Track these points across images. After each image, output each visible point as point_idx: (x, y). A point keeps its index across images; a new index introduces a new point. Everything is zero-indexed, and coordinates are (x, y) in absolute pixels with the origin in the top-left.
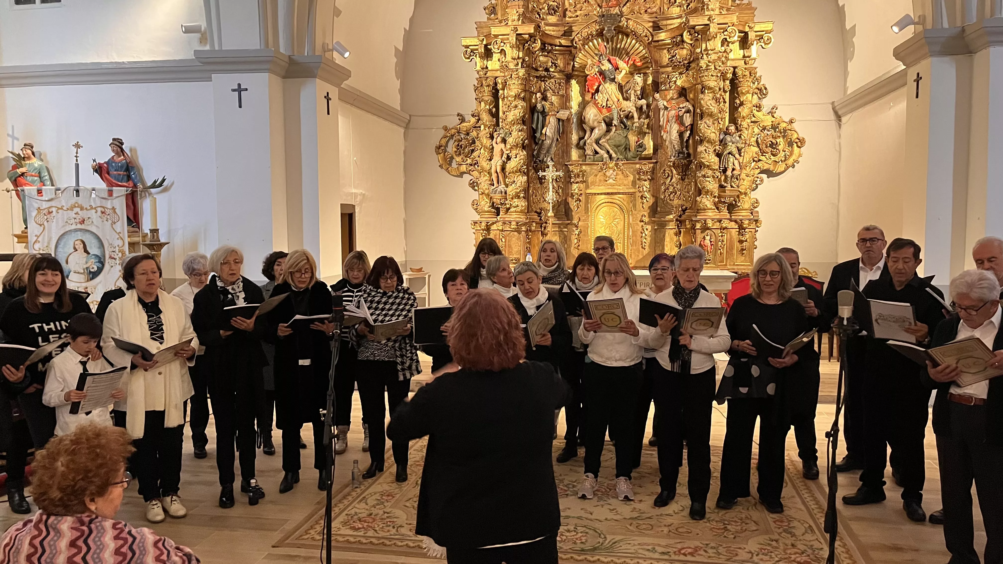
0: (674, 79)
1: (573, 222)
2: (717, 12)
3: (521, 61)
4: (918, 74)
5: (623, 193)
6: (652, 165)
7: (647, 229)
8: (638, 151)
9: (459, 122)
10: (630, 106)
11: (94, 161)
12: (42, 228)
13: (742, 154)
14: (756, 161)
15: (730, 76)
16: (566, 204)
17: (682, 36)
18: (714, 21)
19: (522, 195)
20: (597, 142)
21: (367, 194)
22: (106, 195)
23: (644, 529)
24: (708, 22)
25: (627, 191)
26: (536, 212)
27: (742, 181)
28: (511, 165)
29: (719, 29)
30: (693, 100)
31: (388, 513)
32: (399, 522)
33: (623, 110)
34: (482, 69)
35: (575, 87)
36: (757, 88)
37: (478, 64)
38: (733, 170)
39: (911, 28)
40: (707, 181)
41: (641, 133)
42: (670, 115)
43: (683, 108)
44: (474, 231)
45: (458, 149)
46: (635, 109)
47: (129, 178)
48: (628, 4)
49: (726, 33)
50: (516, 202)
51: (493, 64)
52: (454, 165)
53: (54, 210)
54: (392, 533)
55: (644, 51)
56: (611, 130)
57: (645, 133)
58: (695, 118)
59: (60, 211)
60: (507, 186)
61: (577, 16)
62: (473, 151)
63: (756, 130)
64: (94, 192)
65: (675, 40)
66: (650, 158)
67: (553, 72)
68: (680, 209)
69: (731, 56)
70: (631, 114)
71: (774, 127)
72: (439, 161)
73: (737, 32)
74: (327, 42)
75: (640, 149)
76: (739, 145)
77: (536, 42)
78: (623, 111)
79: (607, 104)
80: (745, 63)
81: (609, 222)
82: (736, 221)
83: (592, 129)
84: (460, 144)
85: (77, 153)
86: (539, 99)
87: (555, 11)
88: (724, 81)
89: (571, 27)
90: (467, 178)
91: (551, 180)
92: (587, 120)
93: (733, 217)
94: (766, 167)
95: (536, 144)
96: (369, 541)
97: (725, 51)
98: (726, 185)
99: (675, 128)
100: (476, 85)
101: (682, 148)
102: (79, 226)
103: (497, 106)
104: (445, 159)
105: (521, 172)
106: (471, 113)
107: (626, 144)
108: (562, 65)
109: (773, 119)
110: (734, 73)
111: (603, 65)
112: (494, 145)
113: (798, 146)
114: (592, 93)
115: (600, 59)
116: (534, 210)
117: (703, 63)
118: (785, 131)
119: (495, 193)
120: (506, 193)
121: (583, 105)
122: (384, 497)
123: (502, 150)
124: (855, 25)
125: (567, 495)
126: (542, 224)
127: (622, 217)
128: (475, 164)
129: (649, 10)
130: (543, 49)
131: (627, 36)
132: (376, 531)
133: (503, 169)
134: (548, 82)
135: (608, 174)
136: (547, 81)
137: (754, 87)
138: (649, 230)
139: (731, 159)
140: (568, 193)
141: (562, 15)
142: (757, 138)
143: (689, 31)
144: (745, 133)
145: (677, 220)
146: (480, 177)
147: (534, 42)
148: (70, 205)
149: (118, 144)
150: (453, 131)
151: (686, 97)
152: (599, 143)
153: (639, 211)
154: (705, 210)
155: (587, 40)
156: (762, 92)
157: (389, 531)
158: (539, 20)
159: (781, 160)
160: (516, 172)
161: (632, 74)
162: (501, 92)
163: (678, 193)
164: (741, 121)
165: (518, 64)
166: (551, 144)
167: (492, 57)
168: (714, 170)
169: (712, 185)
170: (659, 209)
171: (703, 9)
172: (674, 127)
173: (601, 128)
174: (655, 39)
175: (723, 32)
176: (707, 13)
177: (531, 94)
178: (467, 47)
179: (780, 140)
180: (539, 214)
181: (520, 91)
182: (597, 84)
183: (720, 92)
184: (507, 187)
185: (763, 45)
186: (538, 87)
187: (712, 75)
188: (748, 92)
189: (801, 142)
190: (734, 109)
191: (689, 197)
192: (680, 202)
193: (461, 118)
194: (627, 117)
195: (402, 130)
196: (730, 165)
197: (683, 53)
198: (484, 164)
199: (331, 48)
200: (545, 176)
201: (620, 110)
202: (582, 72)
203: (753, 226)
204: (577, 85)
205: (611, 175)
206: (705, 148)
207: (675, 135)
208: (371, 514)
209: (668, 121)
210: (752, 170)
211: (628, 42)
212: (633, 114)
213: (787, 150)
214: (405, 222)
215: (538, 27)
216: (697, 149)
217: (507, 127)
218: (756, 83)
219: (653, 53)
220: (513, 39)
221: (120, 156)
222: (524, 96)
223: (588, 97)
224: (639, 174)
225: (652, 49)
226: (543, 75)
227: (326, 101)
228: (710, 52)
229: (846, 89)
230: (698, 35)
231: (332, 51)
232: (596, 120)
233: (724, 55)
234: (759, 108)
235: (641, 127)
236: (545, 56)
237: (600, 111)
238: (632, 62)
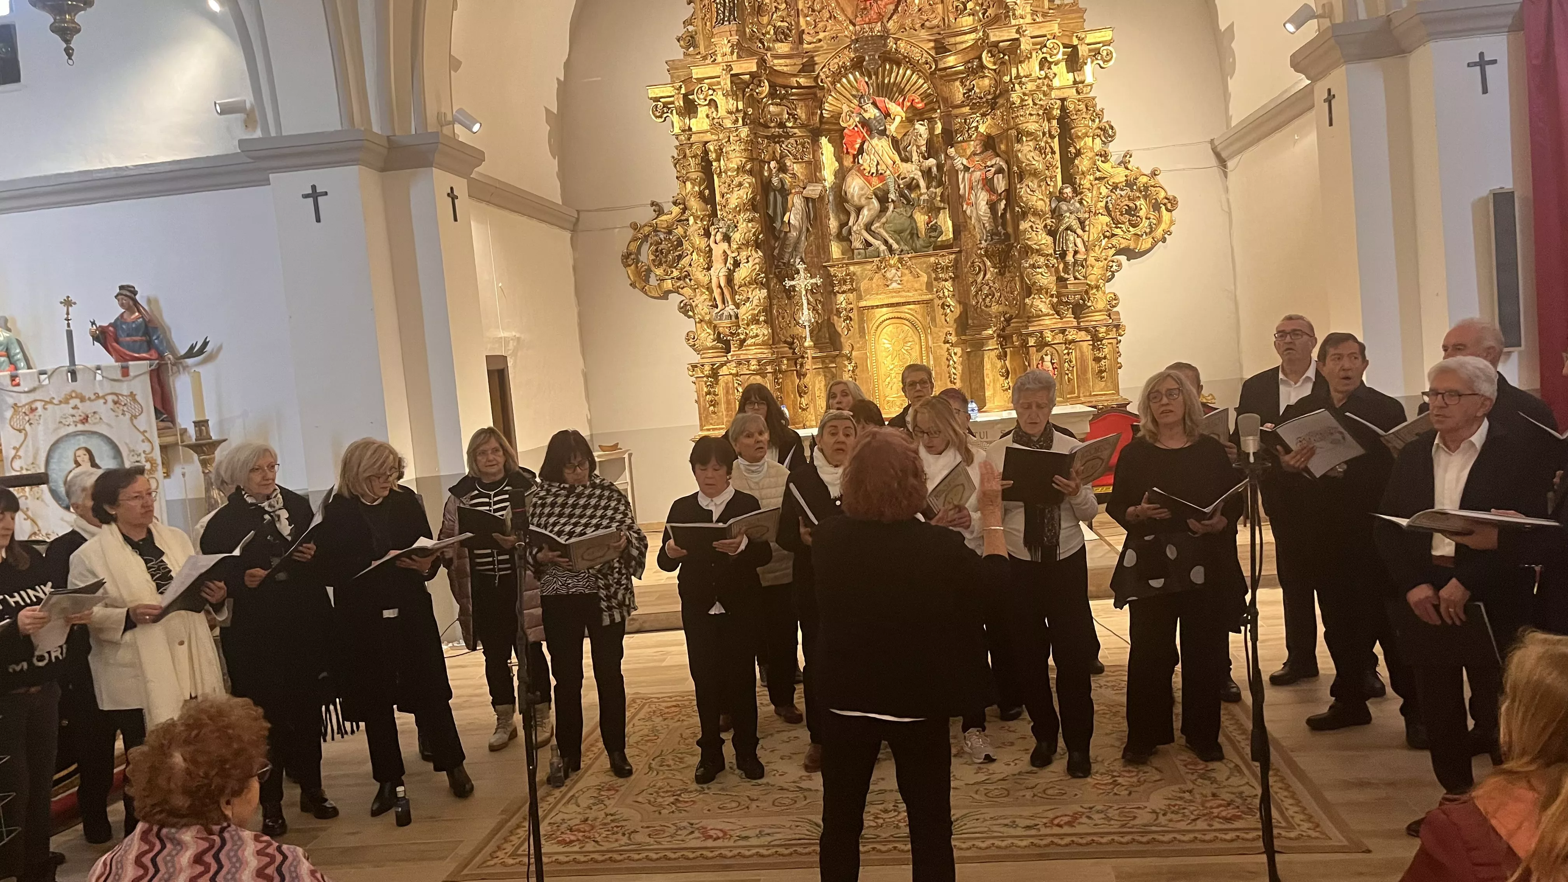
0: (974, 124)
1: (844, 352)
2: (1029, 19)
3: (742, 114)
4: (1329, 90)
5: (914, 303)
6: (953, 256)
7: (955, 354)
8: (930, 237)
9: (654, 215)
10: (911, 170)
11: (93, 323)
12: (22, 435)
13: (1087, 228)
14: (1108, 237)
15: (1056, 112)
16: (831, 326)
17: (980, 58)
18: (1026, 33)
19: (762, 319)
21: (523, 336)
22: (118, 375)
23: (997, 796)
24: (1017, 36)
25: (920, 298)
26: (785, 342)
28: (742, 274)
29: (1034, 44)
30: (1006, 152)
31: (612, 815)
32: (629, 826)
33: (902, 176)
34: (683, 131)
35: (827, 149)
36: (1099, 128)
37: (676, 125)
38: (1076, 252)
39: (1313, 23)
40: (1038, 273)
41: (933, 210)
42: (973, 178)
43: (992, 166)
44: (693, 379)
45: (657, 256)
46: (920, 174)
47: (150, 345)
48: (895, 17)
49: (1045, 50)
50: (754, 329)
51: (700, 123)
52: (653, 281)
53: (39, 405)
54: (622, 843)
55: (925, 85)
56: (888, 208)
57: (939, 209)
58: (1012, 181)
59: (49, 406)
60: (738, 306)
61: (820, 40)
62: (680, 257)
63: (1104, 191)
64: (99, 372)
65: (970, 65)
66: (950, 246)
67: (791, 128)
68: (1002, 319)
69: (1056, 83)
70: (915, 181)
71: (1130, 184)
72: (629, 277)
73: (1062, 46)
74: (443, 110)
75: (933, 234)
76: (1080, 215)
77: (762, 84)
78: (902, 179)
79: (877, 170)
80: (1078, 92)
81: (898, 348)
82: (1086, 330)
83: (859, 210)
84: (660, 248)
85: (68, 314)
86: (774, 171)
87: (786, 36)
88: (1049, 121)
89: (813, 57)
90: (675, 299)
91: (804, 293)
92: (849, 196)
93: (1082, 324)
94: (1124, 244)
95: (777, 239)
96: (589, 858)
97: (1046, 77)
98: (1066, 276)
99: (983, 198)
100: (676, 156)
101: (997, 227)
102: (80, 427)
103: (711, 186)
104: (638, 273)
105: (757, 284)
106: (672, 199)
107: (912, 228)
108: (803, 116)
109: (1127, 172)
110: (1063, 108)
111: (866, 111)
112: (713, 245)
113: (1167, 209)
114: (854, 155)
115: (860, 103)
116: (783, 339)
117: (1015, 97)
118: (1146, 188)
119: (720, 319)
120: (737, 317)
121: (841, 175)
122: (602, 793)
123: (725, 252)
124: (1232, 24)
126: (797, 360)
127: (917, 339)
128: (686, 277)
129: (927, 24)
130: (772, 95)
131: (899, 65)
132: (597, 842)
133: (730, 280)
134: (786, 143)
135: (889, 275)
136: (783, 142)
137: (1095, 126)
138: (959, 354)
139: (1071, 237)
140: (832, 309)
141: (797, 41)
142: (1107, 202)
143: (989, 52)
144: (1088, 197)
145: (999, 336)
146: (695, 296)
147: (759, 85)
148: (63, 396)
149: (127, 294)
150: (647, 230)
151: (994, 150)
152: (871, 230)
153: (942, 327)
154: (1039, 316)
155: (837, 76)
156: (1107, 133)
157: (617, 840)
158: (762, 50)
159: (1145, 232)
160: (750, 283)
161: (910, 121)
162: (715, 164)
163: (997, 295)
164: (1080, 179)
165: (737, 121)
166: (799, 238)
167: (696, 112)
168: (1048, 255)
169: (1046, 279)
170: (970, 322)
171: (1007, 17)
172: (982, 196)
173: (871, 206)
174: (940, 67)
175: (1041, 49)
176: (1013, 22)
177: (762, 164)
178: (657, 100)
179: (1141, 203)
180: (791, 345)
181: (744, 160)
182: (859, 141)
183: (1045, 139)
184: (738, 308)
185: (1101, 63)
186: (771, 152)
187: (1031, 115)
188: (1086, 135)
189: (1172, 203)
190: (1068, 162)
191: (1014, 299)
192: (1001, 309)
193: (657, 208)
195: (568, 235)
196: (1071, 246)
197: (984, 83)
198: (699, 275)
199: (451, 119)
200: (794, 286)
201: (898, 177)
203: (1113, 334)
204: (830, 145)
206: (1030, 224)
207: (984, 208)
208: (587, 820)
209: (971, 188)
210: (1103, 251)
211: (899, 74)
212: (918, 182)
213: (1152, 217)
214: (585, 375)
215: (762, 62)
216: (1018, 226)
217: (730, 216)
218: (1097, 120)
219: (939, 87)
220: (726, 82)
221: (134, 313)
222: (752, 168)
223: (848, 162)
224: (935, 271)
225: (938, 82)
226: (776, 134)
227: (450, 199)
228: (1023, 79)
229: (1228, 119)
230: (1004, 55)
231: (453, 123)
232: (863, 195)
233: (1046, 82)
234: (1105, 157)
235: (931, 200)
236: (777, 105)
237: (868, 180)
238: (909, 104)
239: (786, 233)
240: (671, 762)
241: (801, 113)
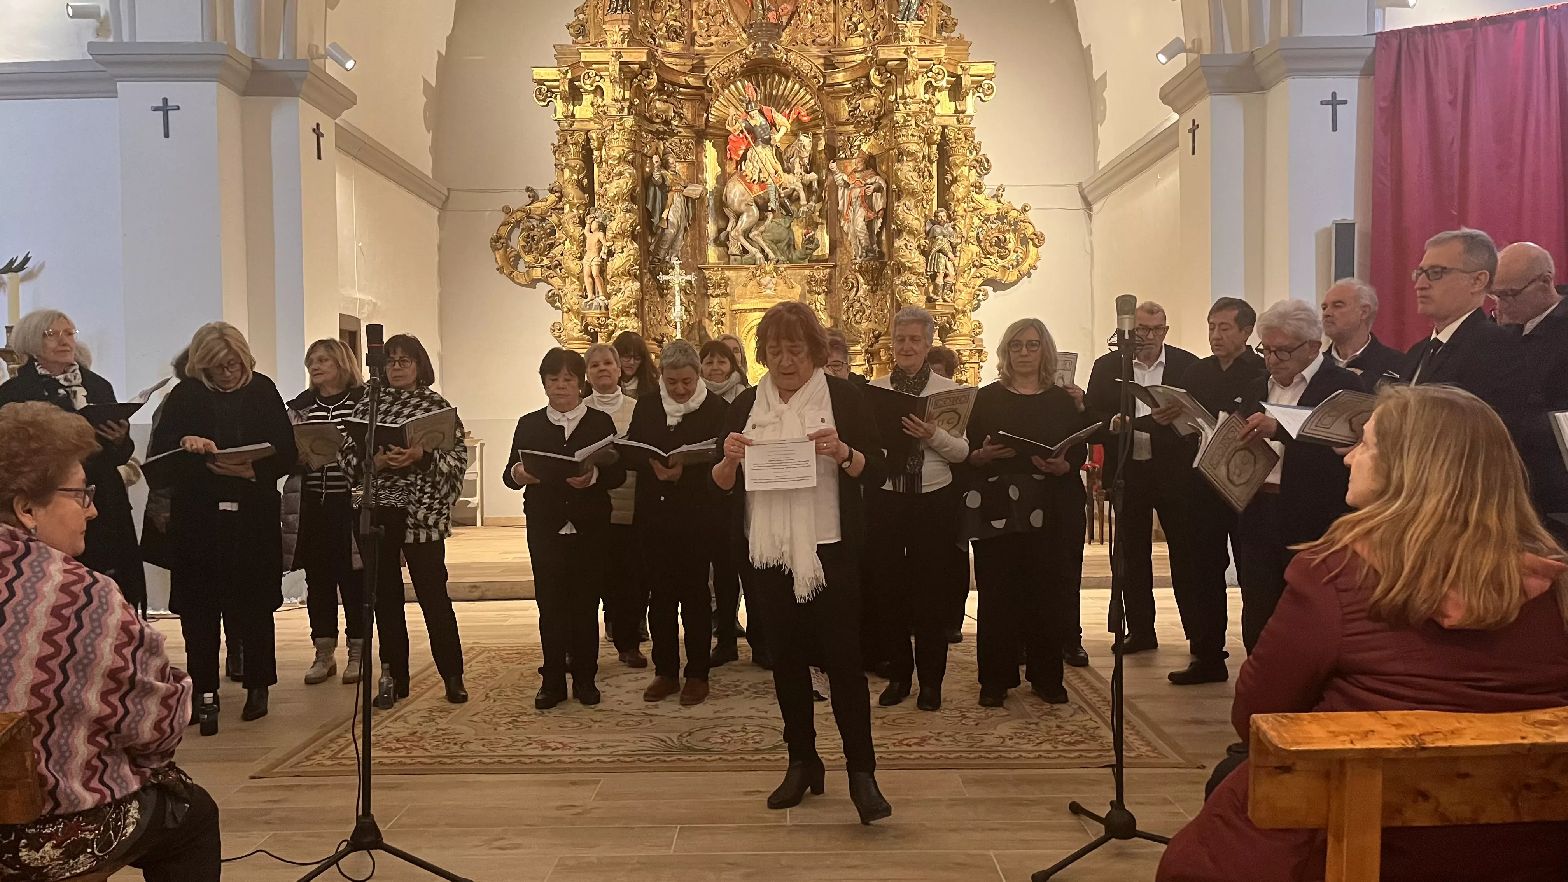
0: (857, 143)
2: (917, 42)
3: (628, 104)
4: (1194, 121)
8: (807, 249)
9: (529, 200)
10: (793, 181)
13: (958, 254)
14: (977, 266)
15: (937, 138)
16: (701, 328)
17: (867, 77)
18: (914, 54)
19: (633, 311)
20: (746, 234)
21: (379, 303)
24: (906, 56)
26: (655, 339)
27: (958, 293)
28: (616, 263)
29: (921, 67)
31: (443, 730)
32: (462, 738)
33: (783, 186)
34: (566, 117)
35: (710, 153)
36: (975, 160)
37: (559, 110)
38: (946, 275)
39: (1183, 56)
40: (909, 290)
41: (811, 224)
42: (852, 195)
43: (872, 184)
45: (528, 243)
46: (801, 186)
48: (787, 30)
49: (930, 74)
50: (623, 321)
51: (584, 110)
52: (522, 267)
54: (454, 750)
55: (812, 101)
57: (817, 224)
58: (890, 200)
60: (608, 296)
61: (712, 44)
62: (552, 246)
63: (977, 222)
65: (857, 83)
66: (826, 261)
67: (677, 126)
68: (871, 335)
69: (938, 110)
70: (795, 193)
71: (1001, 217)
72: (497, 261)
73: (946, 74)
74: (315, 42)
75: (810, 246)
76: (952, 240)
77: (651, 77)
79: (759, 178)
80: (958, 122)
83: (738, 216)
84: (531, 235)
86: (656, 165)
87: (678, 36)
88: (929, 145)
89: (703, 60)
90: (543, 288)
91: (678, 288)
92: (729, 201)
94: (992, 274)
95: (653, 234)
96: (417, 761)
97: (929, 102)
98: (935, 297)
99: (861, 214)
100: (556, 143)
101: (872, 244)
103: (590, 176)
104: (506, 258)
105: (630, 275)
106: (548, 187)
107: (790, 240)
108: (689, 117)
109: (1000, 205)
110: (943, 135)
111: (752, 118)
112: (587, 234)
113: (1034, 245)
114: (737, 162)
115: (747, 108)
116: (653, 336)
117: (899, 117)
118: (1016, 223)
119: (590, 309)
120: (607, 308)
121: (723, 180)
122: (434, 714)
123: (599, 241)
124: (1105, 74)
125: (728, 695)
128: (556, 266)
129: (818, 40)
130: (660, 90)
131: (788, 77)
132: (426, 750)
133: (602, 270)
134: (670, 141)
135: (763, 282)
136: (667, 139)
137: (972, 158)
139: (943, 259)
140: (704, 312)
141: (689, 41)
142: (978, 233)
143: (877, 70)
144: (962, 224)
145: (867, 352)
146: (565, 286)
147: (648, 77)
150: (520, 214)
151: (875, 169)
152: (748, 237)
155: (727, 80)
156: (983, 166)
157: (447, 749)
158: (653, 46)
159: (1012, 265)
160: (623, 274)
162: (596, 153)
163: (868, 312)
164: (955, 206)
165: (622, 109)
166: (676, 235)
167: (581, 99)
168: (919, 274)
169: (916, 297)
171: (897, 38)
172: (860, 213)
173: (751, 213)
174: (828, 82)
175: (926, 73)
176: (902, 43)
177: (644, 158)
178: (541, 82)
179: (1010, 236)
181: (627, 150)
182: (744, 148)
183: (924, 162)
184: (609, 298)
185: (982, 96)
186: (654, 148)
187: (912, 135)
188: (963, 164)
189: (1039, 239)
190: (944, 188)
191: (883, 317)
192: (870, 326)
193: (531, 194)
194: (789, 197)
195: (436, 213)
196: (942, 268)
197: (869, 104)
198: (572, 264)
199: (323, 53)
200: (668, 282)
201: (780, 186)
202: (720, 129)
203: (975, 359)
204: (713, 150)
205: (769, 283)
206: (905, 242)
207: (861, 224)
209: (850, 204)
210: (971, 279)
211: (788, 88)
213: (1020, 251)
214: (442, 358)
215: (651, 55)
216: (893, 244)
217: (608, 205)
218: (974, 151)
219: (826, 103)
220: (614, 69)
222: (633, 159)
223: (730, 168)
224: (809, 283)
225: (824, 97)
226: (661, 129)
227: (315, 136)
228: (908, 100)
229: (1096, 164)
230: (891, 75)
231: (325, 57)
232: (743, 201)
233: (929, 107)
234: (980, 189)
235: (810, 213)
236: (664, 102)
237: (749, 186)
238: (795, 116)
239: (664, 229)
240: (510, 693)
241: (687, 113)
